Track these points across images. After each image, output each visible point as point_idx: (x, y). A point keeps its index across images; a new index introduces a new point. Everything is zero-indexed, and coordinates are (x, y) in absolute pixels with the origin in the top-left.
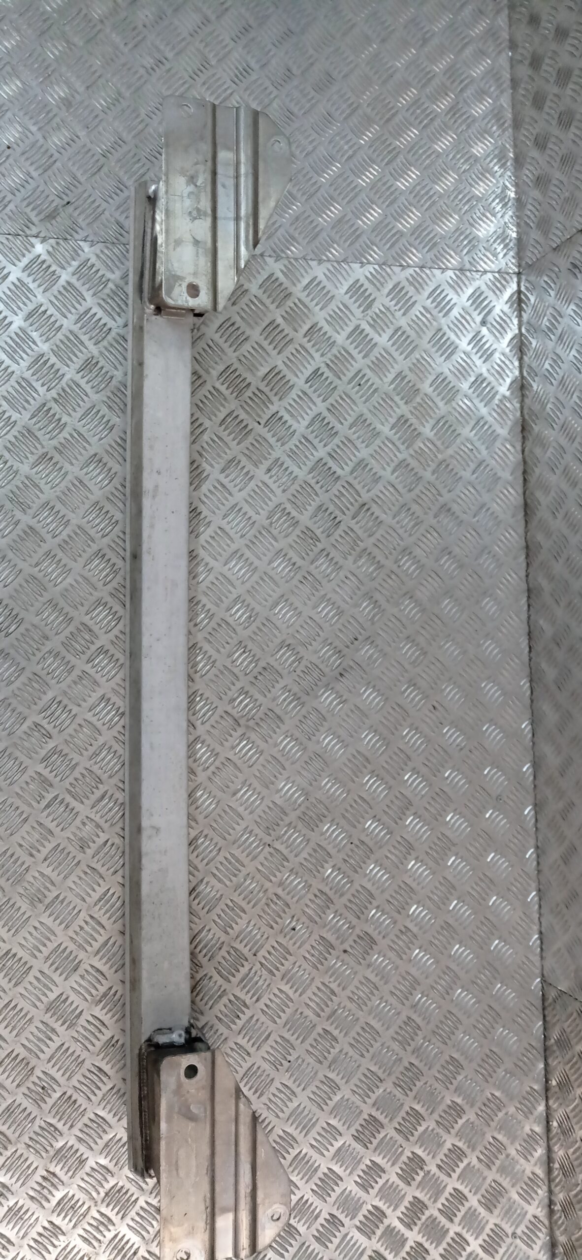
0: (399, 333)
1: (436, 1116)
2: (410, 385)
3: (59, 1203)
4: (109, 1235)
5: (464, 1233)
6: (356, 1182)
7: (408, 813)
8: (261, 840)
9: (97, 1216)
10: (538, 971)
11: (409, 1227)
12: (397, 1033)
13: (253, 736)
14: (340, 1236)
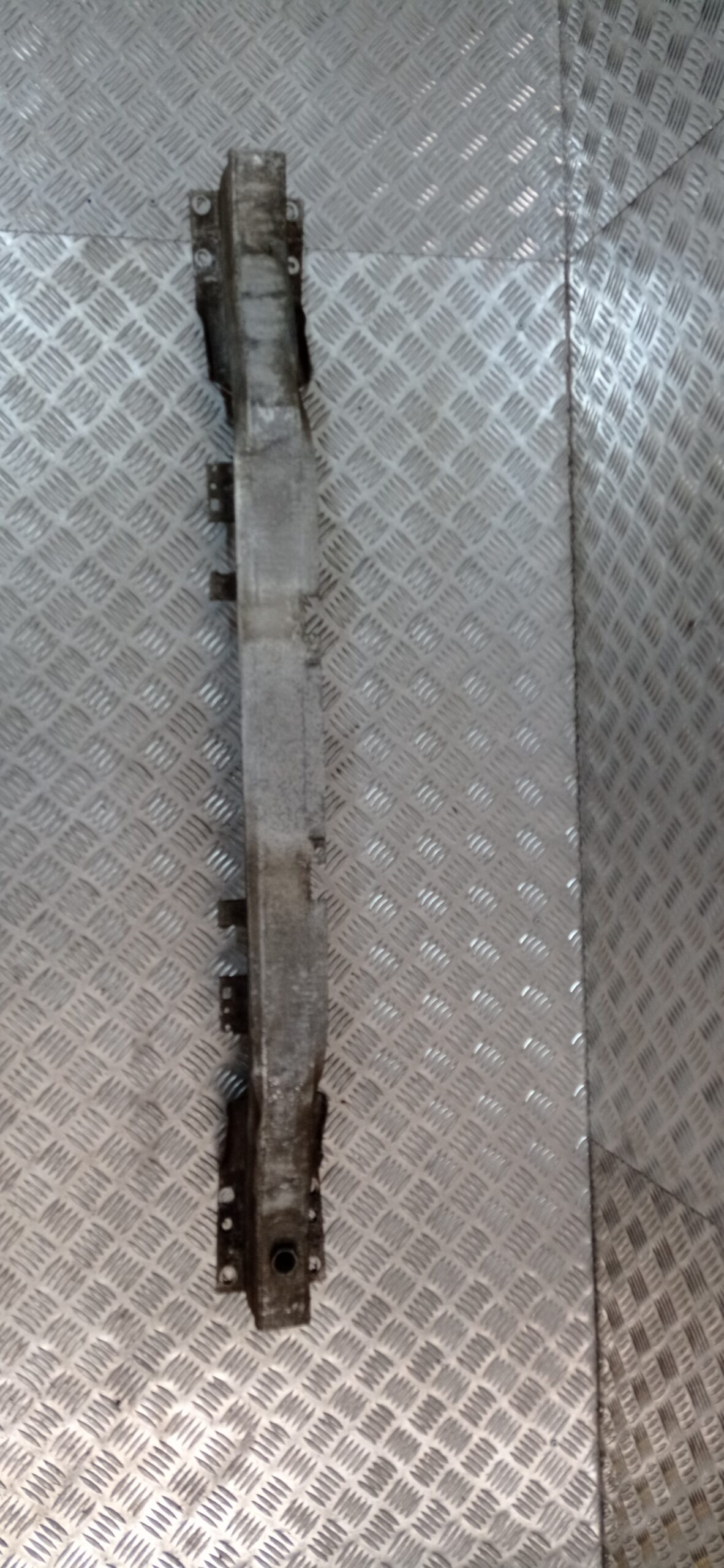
0: (411, 341)
1: (455, 1298)
2: (426, 407)
4: (57, 1432)
5: (491, 1439)
6: (357, 1377)
7: (422, 937)
9: (40, 1408)
10: (583, 1128)
11: (422, 1429)
12: (407, 1199)
14: (337, 1439)
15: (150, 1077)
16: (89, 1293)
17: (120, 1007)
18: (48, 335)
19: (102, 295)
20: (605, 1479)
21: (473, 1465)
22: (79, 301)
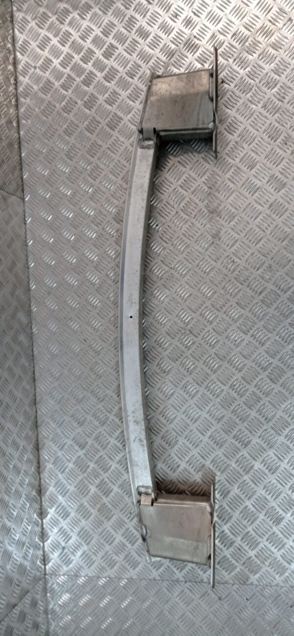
0: (110, 542)
1: (79, 130)
2: (103, 514)
3: (276, 85)
4: (248, 69)
5: (62, 69)
6: (120, 95)
7: (98, 286)
8: (176, 271)
9: (256, 79)
10: (26, 204)
11: (91, 72)
12: (101, 172)
13: (182, 324)
14: (128, 68)
15: (212, 224)
16: (236, 130)
17: (226, 254)
18: (264, 543)
19: (241, 560)
20: (12, 53)
21: (69, 57)
22: (250, 558)
